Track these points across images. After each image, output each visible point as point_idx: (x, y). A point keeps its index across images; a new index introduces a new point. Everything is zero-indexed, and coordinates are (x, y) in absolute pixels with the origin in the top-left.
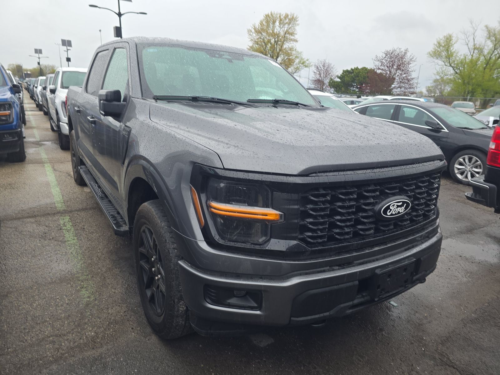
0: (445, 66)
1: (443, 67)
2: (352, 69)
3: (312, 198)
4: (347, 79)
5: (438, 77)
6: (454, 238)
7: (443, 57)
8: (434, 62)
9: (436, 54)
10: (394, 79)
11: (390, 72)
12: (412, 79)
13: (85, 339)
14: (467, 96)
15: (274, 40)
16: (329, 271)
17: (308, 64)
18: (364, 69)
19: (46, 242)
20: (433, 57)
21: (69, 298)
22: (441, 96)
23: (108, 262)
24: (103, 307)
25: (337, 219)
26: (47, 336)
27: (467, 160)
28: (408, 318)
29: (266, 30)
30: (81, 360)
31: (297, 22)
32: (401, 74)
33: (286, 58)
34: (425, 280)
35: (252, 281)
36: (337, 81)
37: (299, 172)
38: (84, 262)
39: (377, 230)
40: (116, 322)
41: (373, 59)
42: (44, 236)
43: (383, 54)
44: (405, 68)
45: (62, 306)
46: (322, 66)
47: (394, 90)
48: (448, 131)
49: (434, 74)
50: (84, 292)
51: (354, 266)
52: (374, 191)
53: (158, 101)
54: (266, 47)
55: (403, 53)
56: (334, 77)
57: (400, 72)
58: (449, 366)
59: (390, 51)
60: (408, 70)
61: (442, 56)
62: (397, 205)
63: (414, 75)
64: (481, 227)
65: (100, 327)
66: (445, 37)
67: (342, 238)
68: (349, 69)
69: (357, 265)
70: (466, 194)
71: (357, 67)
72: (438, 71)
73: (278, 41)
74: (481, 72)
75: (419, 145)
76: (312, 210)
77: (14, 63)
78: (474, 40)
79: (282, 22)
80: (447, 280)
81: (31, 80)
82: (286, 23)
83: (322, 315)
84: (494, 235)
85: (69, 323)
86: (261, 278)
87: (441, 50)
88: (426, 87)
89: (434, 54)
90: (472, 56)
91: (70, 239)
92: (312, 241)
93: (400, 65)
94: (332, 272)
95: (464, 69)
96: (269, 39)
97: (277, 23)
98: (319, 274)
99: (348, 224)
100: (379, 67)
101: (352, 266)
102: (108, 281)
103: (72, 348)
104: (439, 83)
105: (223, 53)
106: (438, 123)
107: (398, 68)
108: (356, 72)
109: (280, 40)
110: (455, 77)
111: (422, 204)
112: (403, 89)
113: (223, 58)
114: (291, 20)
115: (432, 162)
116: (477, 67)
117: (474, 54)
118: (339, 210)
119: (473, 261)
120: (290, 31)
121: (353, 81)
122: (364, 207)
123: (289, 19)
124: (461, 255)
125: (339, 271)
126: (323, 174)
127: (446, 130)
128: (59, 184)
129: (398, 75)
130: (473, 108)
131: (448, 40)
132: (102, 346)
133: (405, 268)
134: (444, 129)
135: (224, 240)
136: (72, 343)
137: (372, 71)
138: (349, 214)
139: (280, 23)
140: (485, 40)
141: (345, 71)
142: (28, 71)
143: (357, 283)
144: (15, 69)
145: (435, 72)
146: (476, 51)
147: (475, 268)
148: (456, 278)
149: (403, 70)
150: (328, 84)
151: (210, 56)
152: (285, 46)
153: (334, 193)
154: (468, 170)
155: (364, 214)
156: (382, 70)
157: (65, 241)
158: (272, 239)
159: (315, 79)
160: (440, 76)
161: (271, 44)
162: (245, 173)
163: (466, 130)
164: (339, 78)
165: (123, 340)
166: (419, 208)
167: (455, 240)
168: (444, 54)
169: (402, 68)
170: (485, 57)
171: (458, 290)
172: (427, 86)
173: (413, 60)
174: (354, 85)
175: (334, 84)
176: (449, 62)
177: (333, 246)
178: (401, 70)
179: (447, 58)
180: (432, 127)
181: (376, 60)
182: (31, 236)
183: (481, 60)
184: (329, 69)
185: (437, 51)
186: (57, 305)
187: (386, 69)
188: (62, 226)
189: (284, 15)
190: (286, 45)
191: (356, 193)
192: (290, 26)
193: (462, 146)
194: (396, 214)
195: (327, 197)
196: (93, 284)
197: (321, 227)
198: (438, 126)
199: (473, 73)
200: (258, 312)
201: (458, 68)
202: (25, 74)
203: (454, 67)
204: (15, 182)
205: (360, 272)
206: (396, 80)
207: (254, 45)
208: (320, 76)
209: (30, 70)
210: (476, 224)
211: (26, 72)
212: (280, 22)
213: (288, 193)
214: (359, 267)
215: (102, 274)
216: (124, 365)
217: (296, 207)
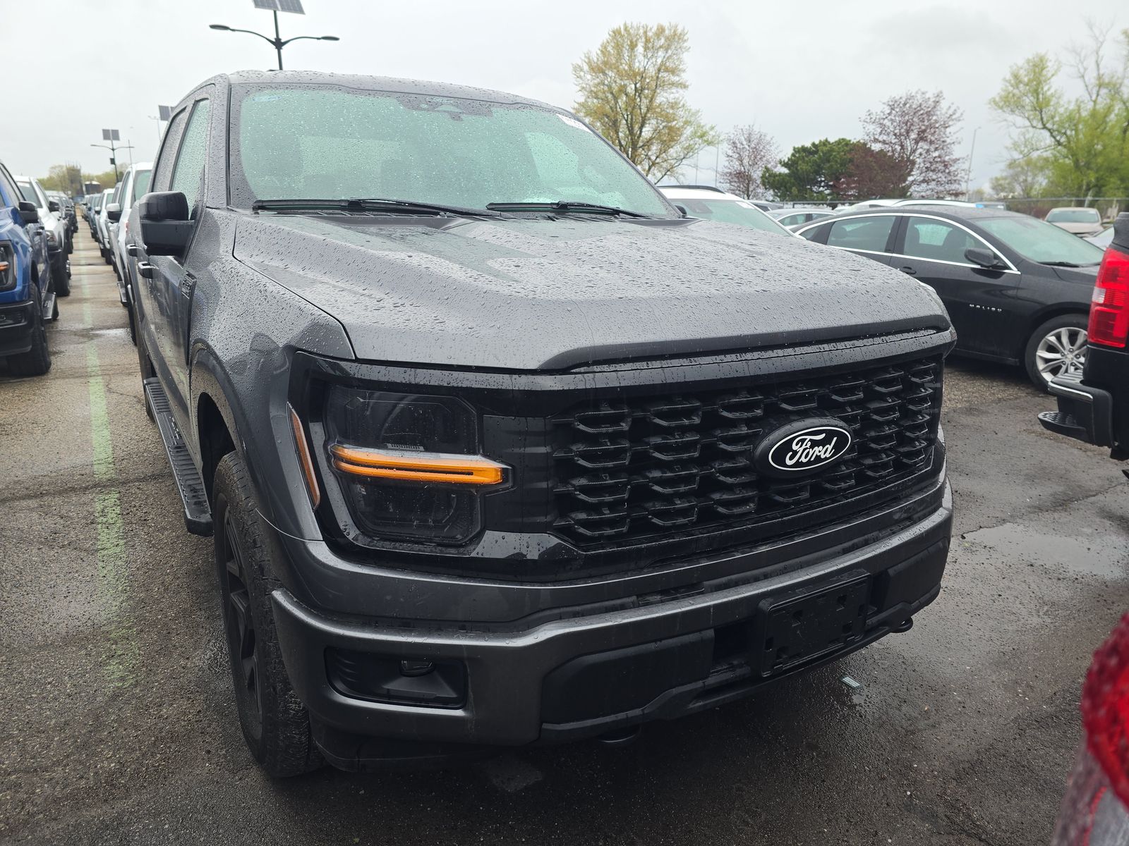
0: (1031, 129)
1: (1028, 131)
2: (814, 144)
3: (582, 427)
4: (803, 167)
5: (1016, 155)
6: (1021, 521)
7: (1027, 108)
8: (1006, 120)
9: (1009, 102)
10: (913, 163)
11: (902, 146)
12: (956, 161)
13: (91, 779)
14: (1086, 195)
15: (633, 86)
16: (635, 606)
17: (713, 136)
18: (843, 143)
19: (52, 553)
20: (1001, 108)
21: (75, 682)
22: (1025, 198)
23: (184, 595)
24: (151, 702)
25: (653, 478)
26: (5, 770)
27: (1065, 340)
28: (880, 718)
29: (614, 64)
30: (71, 828)
31: (685, 44)
32: (928, 151)
33: (661, 127)
34: (909, 623)
35: (440, 636)
36: (780, 173)
37: (541, 363)
38: (129, 598)
39: (766, 505)
40: (173, 737)
41: (862, 119)
42: (50, 541)
43: (885, 106)
44: (936, 136)
45: (55, 699)
46: (745, 139)
47: (913, 188)
48: (1019, 273)
49: (1007, 148)
50: (113, 666)
51: (702, 593)
52: (749, 406)
53: (259, 211)
54: (616, 102)
55: (931, 103)
56: (772, 164)
57: (926, 147)
58: (969, 835)
59: (901, 98)
60: (943, 142)
61: (1023, 107)
62: (810, 440)
63: (957, 152)
64: (1091, 493)
65: (134, 750)
66: (1028, 61)
67: (669, 523)
68: (808, 145)
69: (712, 591)
70: (1041, 416)
71: (826, 140)
72: (1016, 140)
73: (642, 89)
74: (1117, 139)
75: (876, 293)
76: (584, 456)
77: (63, 164)
78: (1098, 65)
79: (650, 45)
80: (991, 623)
81: (92, 197)
82: (661, 47)
83: (622, 716)
84: (1119, 513)
85: (61, 742)
86: (463, 628)
87: (1020, 91)
88: (992, 179)
89: (1005, 102)
90: (1095, 102)
91: (108, 545)
92: (588, 533)
93: (924, 131)
94: (643, 610)
95: (1077, 134)
96: (621, 86)
97: (640, 49)
98: (607, 616)
99: (682, 489)
100: (877, 137)
101: (699, 594)
102: (175, 640)
103: (56, 801)
104: (1019, 169)
105: (439, 100)
106: (995, 254)
107: (921, 137)
108: (823, 152)
109: (645, 86)
110: (1055, 152)
111: (888, 438)
112: (932, 185)
113: (438, 111)
114: (672, 39)
115: (911, 335)
116: (1108, 129)
117: (1100, 99)
118: (657, 455)
119: (1061, 577)
120: (670, 64)
121: (818, 173)
122: (723, 446)
123: (667, 39)
124: (1033, 561)
125: (661, 606)
126: (605, 368)
127: (1015, 271)
128: (111, 422)
129: (921, 154)
130: (1098, 221)
131: (1038, 68)
132: (127, 795)
133: (841, 596)
134: (1010, 268)
135: (370, 537)
136: (58, 789)
137: (862, 148)
138: (685, 464)
139: (646, 48)
140: (1125, 64)
141: (798, 148)
142: (93, 180)
143: (710, 633)
144: (64, 176)
145: (1009, 143)
146: (1104, 91)
147: (1063, 593)
148: (1012, 617)
149: (931, 142)
150: (759, 181)
151: (404, 106)
152: (658, 100)
153: (640, 414)
154: (1068, 362)
155: (726, 465)
156: (884, 142)
157: (97, 551)
158: (487, 531)
159: (729, 171)
160: (1021, 152)
161: (626, 95)
162: (408, 370)
163: (1061, 268)
164: (785, 165)
165: (181, 780)
166: (879, 447)
167: (1022, 526)
168: (1027, 101)
169: (929, 136)
170: (1124, 103)
171: (1015, 647)
172: (994, 176)
173: (954, 117)
174: (821, 181)
175: (774, 181)
176: (1042, 119)
177: (643, 546)
178: (926, 140)
179: (1036, 110)
180: (982, 265)
181: (868, 120)
182: (21, 540)
183: (1116, 112)
184: (761, 147)
185: (1011, 95)
186: (44, 698)
187: (893, 141)
188: (97, 515)
189: (654, 29)
190: (662, 98)
191: (700, 413)
192: (670, 52)
193: (1052, 305)
194: (809, 463)
195: (622, 424)
196: (139, 649)
197: (608, 499)
198: (995, 262)
199: (1098, 141)
200: (459, 713)
201: (1063, 131)
202: (86, 185)
203: (1054, 131)
204: (15, 421)
205: (715, 606)
206: (917, 166)
207: (588, 100)
208: (742, 164)
209: (98, 178)
210: (1079, 487)
211: (88, 183)
212: (646, 44)
213: (517, 415)
214: (715, 595)
215: (166, 624)
216: (168, 839)
217: (542, 450)
